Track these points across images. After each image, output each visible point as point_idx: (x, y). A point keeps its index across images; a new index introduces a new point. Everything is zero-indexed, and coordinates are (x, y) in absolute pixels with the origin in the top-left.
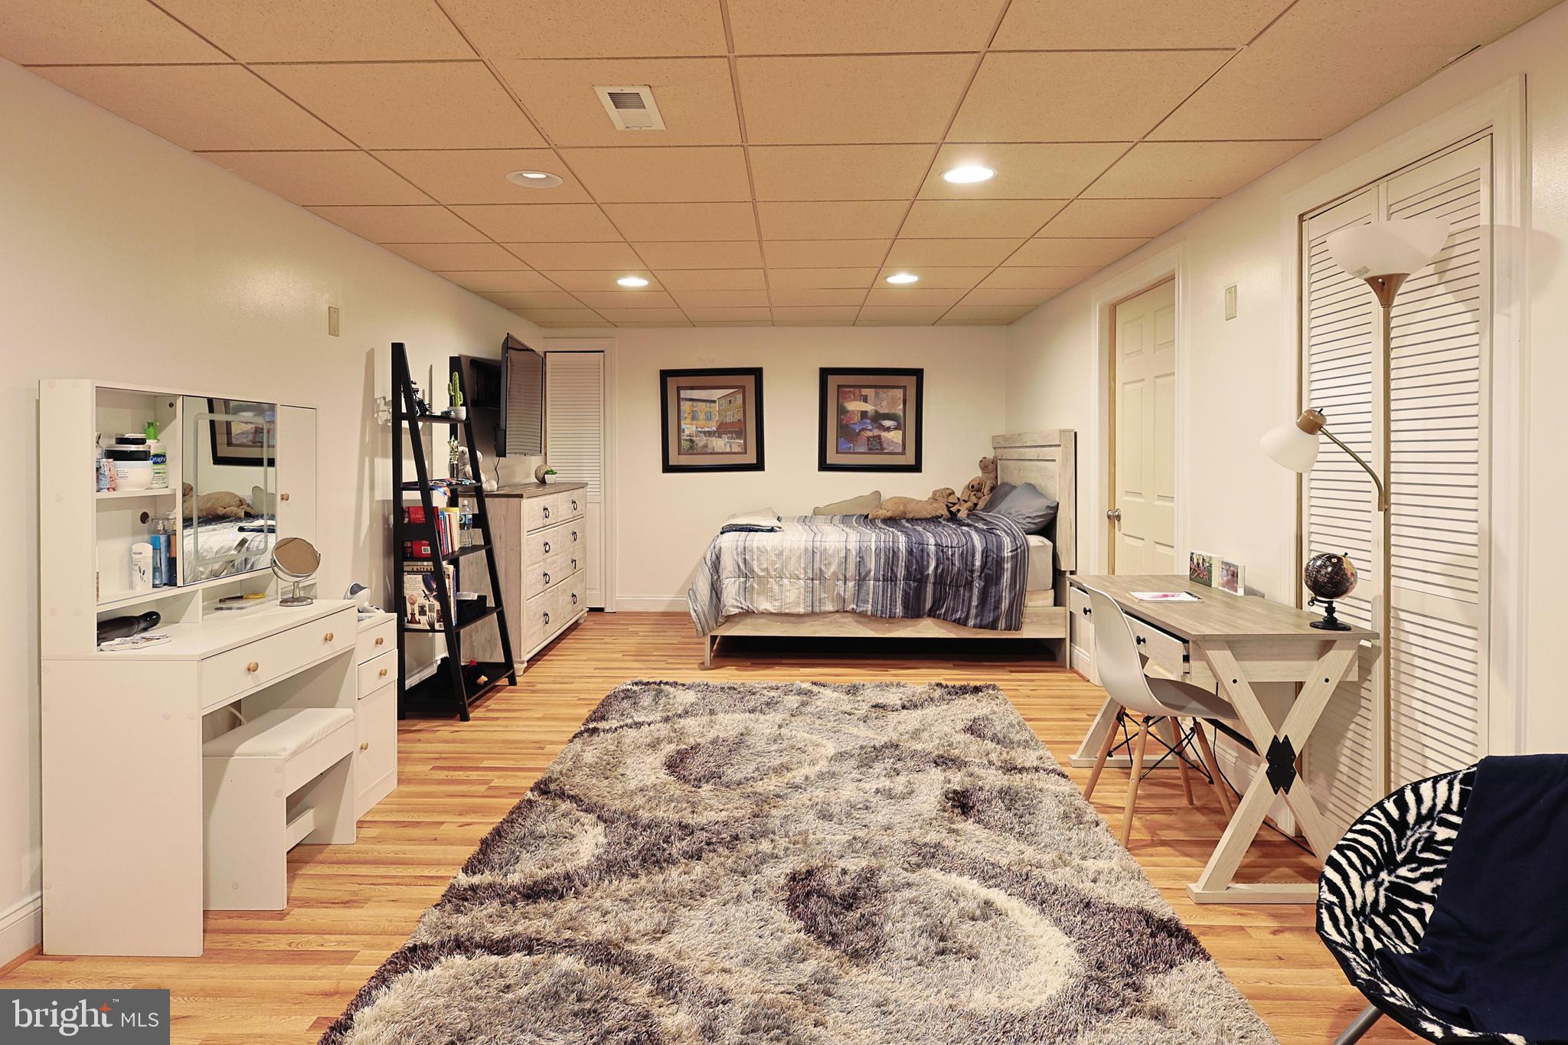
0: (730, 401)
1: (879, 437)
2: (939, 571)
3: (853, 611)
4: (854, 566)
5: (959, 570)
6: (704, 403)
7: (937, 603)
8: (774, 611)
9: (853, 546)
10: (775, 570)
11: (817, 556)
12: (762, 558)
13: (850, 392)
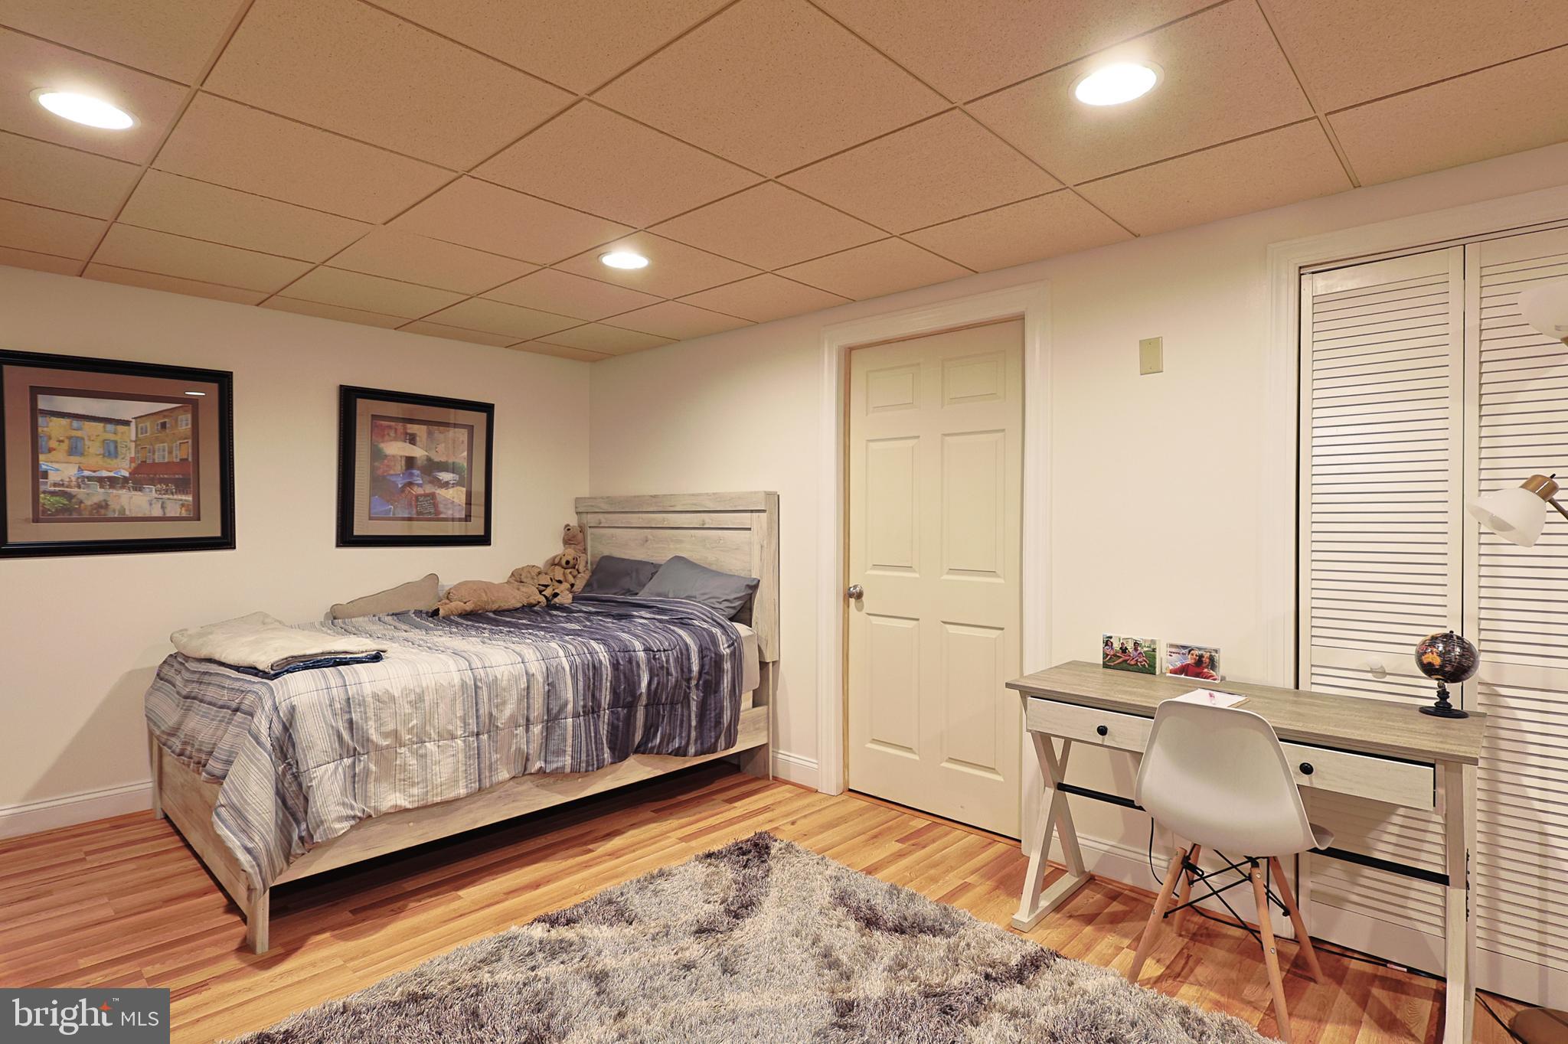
0: (164, 425)
1: (433, 496)
2: (654, 686)
3: (541, 772)
4: (541, 700)
5: (677, 681)
6: (101, 425)
7: (650, 730)
9: (536, 668)
10: (410, 731)
11: (484, 694)
12: (385, 715)
13: (390, 427)
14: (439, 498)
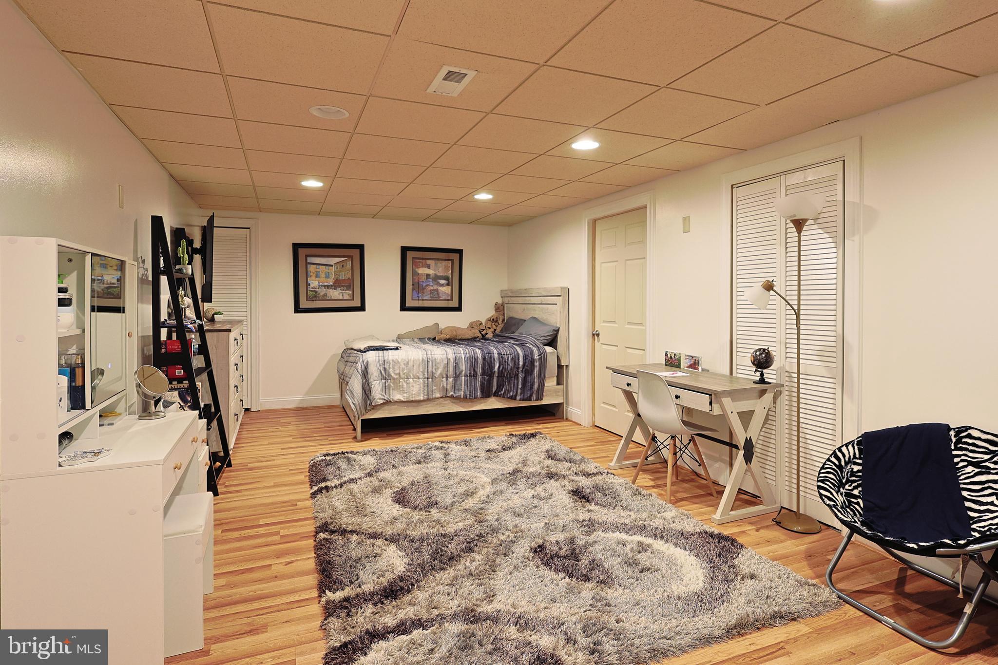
0: (343, 265)
1: (437, 290)
2: (501, 369)
3: (452, 396)
4: (452, 369)
5: (511, 368)
6: (325, 267)
7: (500, 387)
8: (403, 400)
9: (451, 357)
10: (404, 374)
11: (430, 364)
12: (396, 367)
13: (420, 262)
14: (439, 290)
